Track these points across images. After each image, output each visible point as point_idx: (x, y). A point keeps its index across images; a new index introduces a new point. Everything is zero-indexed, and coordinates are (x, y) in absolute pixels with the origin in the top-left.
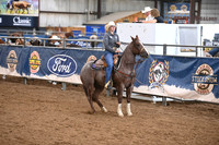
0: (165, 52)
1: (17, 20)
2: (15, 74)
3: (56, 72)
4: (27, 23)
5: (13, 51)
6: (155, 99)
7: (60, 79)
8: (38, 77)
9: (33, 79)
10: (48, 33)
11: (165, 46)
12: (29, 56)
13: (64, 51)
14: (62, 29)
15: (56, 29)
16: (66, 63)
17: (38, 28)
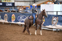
0: (57, 14)
1: (7, 4)
2: (7, 22)
4: (11, 5)
6: (54, 30)
8: (15, 23)
9: (13, 24)
10: (18, 8)
11: (57, 12)
12: (11, 16)
13: (23, 14)
14: (22, 7)
15: (20, 7)
17: (14, 7)
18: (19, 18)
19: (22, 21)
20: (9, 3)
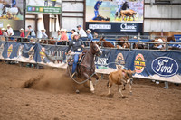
1: (124, 26)
3: (160, 72)
4: (133, 28)
5: (120, 54)
7: (163, 79)
8: (143, 77)
9: (138, 79)
10: (152, 37)
12: (134, 58)
13: (166, 53)
14: (164, 34)
15: (159, 33)
16: (168, 65)
17: (142, 34)
18: (156, 64)
19: (163, 73)
20: (128, 24)
